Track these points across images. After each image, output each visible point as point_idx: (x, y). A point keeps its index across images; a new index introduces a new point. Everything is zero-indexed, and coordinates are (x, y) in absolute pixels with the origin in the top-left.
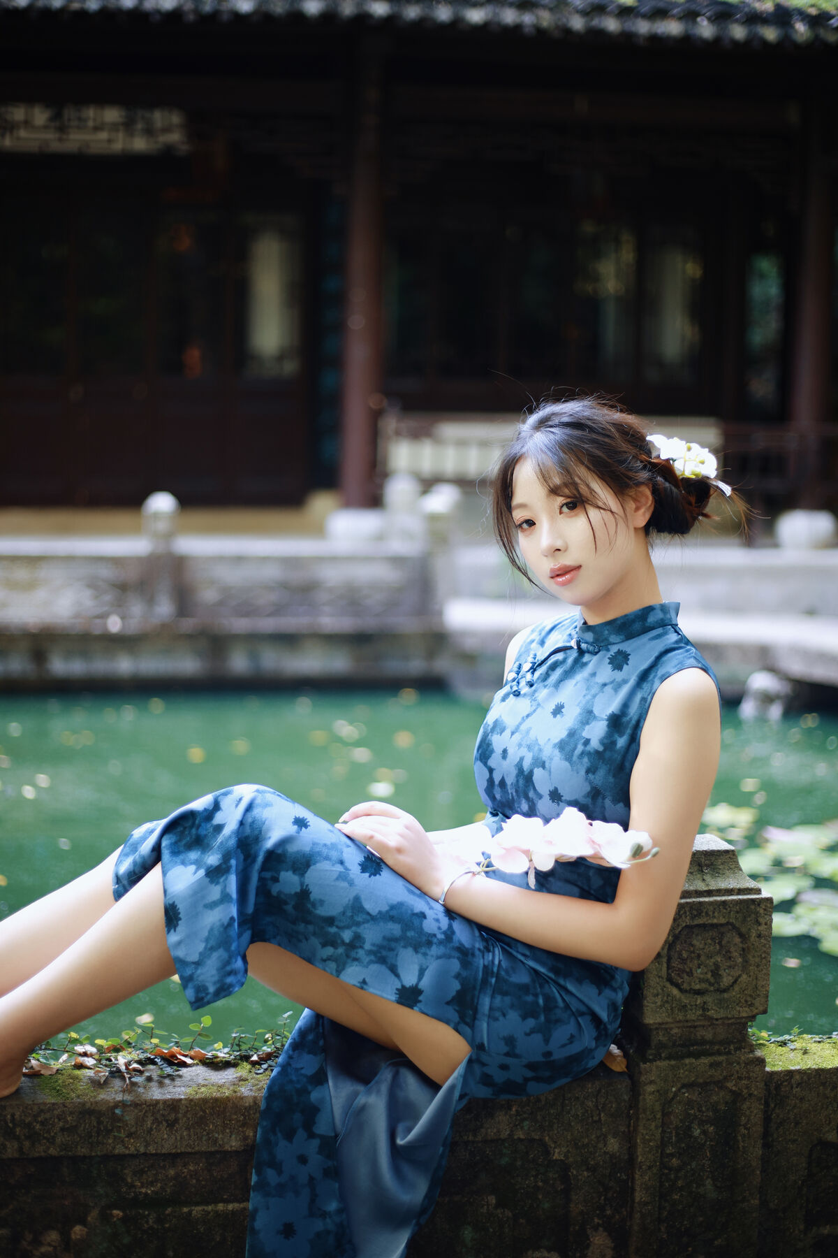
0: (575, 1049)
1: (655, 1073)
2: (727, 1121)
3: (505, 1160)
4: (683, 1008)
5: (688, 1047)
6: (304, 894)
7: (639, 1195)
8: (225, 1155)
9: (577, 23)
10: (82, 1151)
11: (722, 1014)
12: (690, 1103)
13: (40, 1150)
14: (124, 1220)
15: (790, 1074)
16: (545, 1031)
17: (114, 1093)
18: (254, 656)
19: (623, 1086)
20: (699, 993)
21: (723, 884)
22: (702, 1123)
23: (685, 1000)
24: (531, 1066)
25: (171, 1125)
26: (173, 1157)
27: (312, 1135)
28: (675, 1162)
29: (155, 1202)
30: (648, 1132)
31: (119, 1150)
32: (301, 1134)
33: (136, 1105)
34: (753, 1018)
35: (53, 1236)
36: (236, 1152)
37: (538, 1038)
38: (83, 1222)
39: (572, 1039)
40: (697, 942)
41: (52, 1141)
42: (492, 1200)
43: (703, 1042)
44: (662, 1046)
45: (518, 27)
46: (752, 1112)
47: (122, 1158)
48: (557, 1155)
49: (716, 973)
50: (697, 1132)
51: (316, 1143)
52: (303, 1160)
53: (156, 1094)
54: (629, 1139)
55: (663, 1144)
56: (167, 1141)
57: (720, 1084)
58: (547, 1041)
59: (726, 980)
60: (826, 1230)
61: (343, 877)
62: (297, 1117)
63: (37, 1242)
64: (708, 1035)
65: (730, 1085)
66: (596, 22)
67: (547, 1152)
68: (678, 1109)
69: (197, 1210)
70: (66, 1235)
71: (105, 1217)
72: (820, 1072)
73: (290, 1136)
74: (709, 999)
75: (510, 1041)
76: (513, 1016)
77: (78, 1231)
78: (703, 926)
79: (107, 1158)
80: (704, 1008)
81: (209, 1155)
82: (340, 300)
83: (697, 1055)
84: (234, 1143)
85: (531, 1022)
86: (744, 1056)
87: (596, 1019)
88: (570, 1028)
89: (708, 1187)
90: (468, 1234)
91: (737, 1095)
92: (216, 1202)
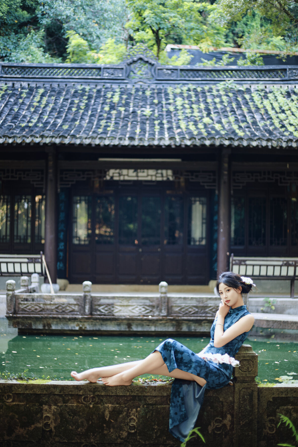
0: (224, 381)
1: (237, 385)
2: (251, 395)
3: (212, 400)
4: (242, 374)
5: (244, 381)
6: (182, 358)
7: (235, 408)
8: (164, 396)
9: (284, 145)
10: (140, 394)
11: (249, 375)
12: (244, 392)
13: (133, 394)
14: (147, 407)
15: (263, 388)
16: (219, 379)
17: (146, 385)
18: (189, 327)
19: (232, 388)
20: (245, 372)
21: (249, 352)
22: (247, 395)
23: (242, 373)
24: (217, 385)
25: (155, 390)
26: (155, 397)
27: (179, 397)
28: (242, 402)
29: (152, 405)
30: (237, 396)
31: (146, 395)
32: (178, 397)
33: (149, 386)
34: (255, 377)
35: (134, 410)
36: (166, 396)
37: (218, 380)
38: (140, 407)
39: (223, 379)
40: (245, 363)
41: (135, 393)
42: (210, 407)
43: (246, 381)
44: (239, 381)
45: (267, 146)
46: (256, 394)
47: (146, 396)
48: (221, 400)
49: (248, 368)
50: (246, 397)
51: (180, 398)
52: (178, 402)
53: (152, 385)
54: (233, 397)
55: (239, 399)
56: (154, 394)
57: (249, 388)
58: (219, 380)
59: (250, 370)
60: (271, 418)
61: (189, 355)
62: (177, 394)
63: (132, 411)
64: (247, 379)
65: (251, 388)
66: (290, 145)
67: (219, 399)
68: (242, 392)
69: (159, 406)
70: (137, 410)
71: (143, 407)
72: (268, 388)
73: (176, 397)
74: (247, 373)
75: (213, 381)
76: (214, 377)
77: (139, 409)
78: (245, 360)
79: (144, 396)
80: (246, 374)
81: (161, 396)
82: (218, 222)
83: (245, 383)
84: (165, 394)
85: (217, 378)
86: (254, 383)
87: (226, 376)
88: (223, 378)
89: (248, 407)
90: (205, 413)
91: (253, 391)
92: (162, 405)
